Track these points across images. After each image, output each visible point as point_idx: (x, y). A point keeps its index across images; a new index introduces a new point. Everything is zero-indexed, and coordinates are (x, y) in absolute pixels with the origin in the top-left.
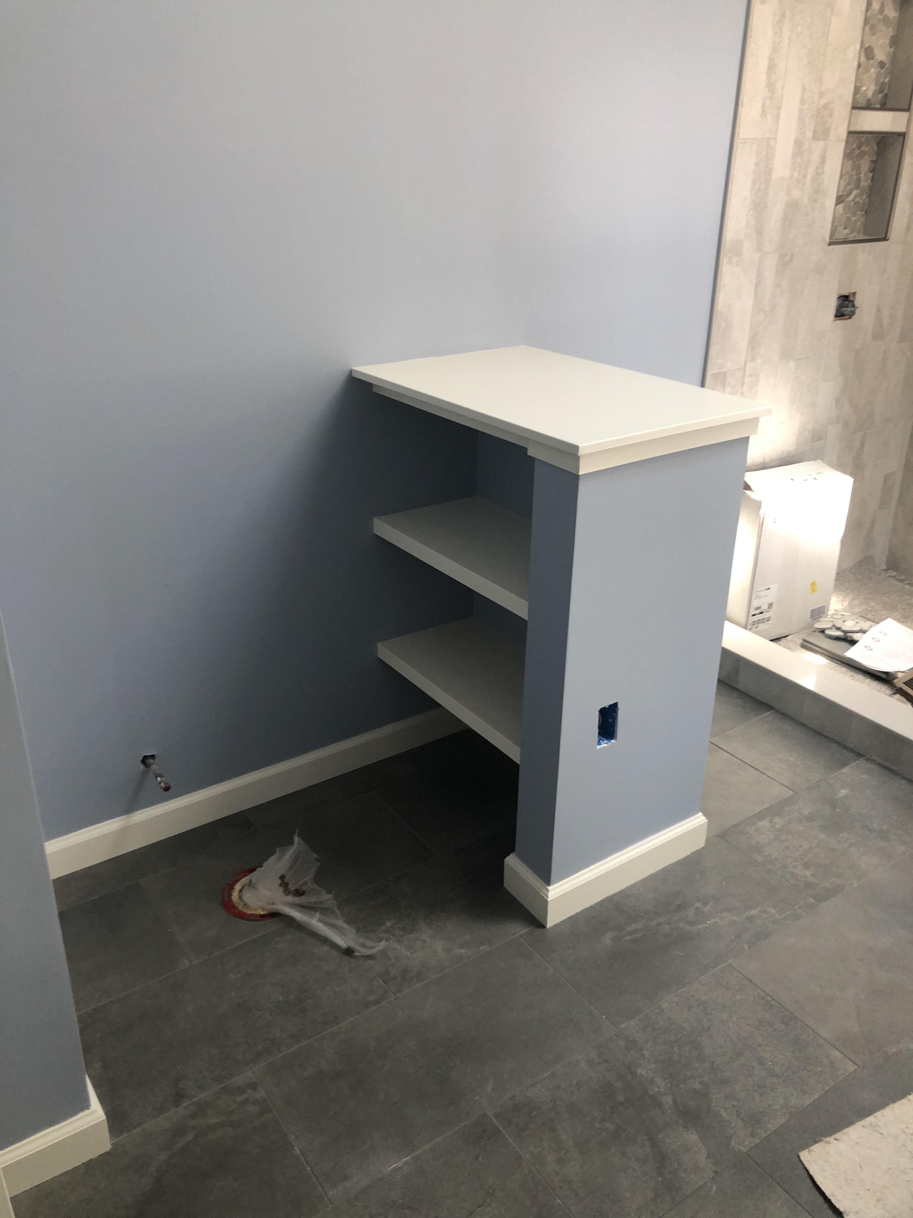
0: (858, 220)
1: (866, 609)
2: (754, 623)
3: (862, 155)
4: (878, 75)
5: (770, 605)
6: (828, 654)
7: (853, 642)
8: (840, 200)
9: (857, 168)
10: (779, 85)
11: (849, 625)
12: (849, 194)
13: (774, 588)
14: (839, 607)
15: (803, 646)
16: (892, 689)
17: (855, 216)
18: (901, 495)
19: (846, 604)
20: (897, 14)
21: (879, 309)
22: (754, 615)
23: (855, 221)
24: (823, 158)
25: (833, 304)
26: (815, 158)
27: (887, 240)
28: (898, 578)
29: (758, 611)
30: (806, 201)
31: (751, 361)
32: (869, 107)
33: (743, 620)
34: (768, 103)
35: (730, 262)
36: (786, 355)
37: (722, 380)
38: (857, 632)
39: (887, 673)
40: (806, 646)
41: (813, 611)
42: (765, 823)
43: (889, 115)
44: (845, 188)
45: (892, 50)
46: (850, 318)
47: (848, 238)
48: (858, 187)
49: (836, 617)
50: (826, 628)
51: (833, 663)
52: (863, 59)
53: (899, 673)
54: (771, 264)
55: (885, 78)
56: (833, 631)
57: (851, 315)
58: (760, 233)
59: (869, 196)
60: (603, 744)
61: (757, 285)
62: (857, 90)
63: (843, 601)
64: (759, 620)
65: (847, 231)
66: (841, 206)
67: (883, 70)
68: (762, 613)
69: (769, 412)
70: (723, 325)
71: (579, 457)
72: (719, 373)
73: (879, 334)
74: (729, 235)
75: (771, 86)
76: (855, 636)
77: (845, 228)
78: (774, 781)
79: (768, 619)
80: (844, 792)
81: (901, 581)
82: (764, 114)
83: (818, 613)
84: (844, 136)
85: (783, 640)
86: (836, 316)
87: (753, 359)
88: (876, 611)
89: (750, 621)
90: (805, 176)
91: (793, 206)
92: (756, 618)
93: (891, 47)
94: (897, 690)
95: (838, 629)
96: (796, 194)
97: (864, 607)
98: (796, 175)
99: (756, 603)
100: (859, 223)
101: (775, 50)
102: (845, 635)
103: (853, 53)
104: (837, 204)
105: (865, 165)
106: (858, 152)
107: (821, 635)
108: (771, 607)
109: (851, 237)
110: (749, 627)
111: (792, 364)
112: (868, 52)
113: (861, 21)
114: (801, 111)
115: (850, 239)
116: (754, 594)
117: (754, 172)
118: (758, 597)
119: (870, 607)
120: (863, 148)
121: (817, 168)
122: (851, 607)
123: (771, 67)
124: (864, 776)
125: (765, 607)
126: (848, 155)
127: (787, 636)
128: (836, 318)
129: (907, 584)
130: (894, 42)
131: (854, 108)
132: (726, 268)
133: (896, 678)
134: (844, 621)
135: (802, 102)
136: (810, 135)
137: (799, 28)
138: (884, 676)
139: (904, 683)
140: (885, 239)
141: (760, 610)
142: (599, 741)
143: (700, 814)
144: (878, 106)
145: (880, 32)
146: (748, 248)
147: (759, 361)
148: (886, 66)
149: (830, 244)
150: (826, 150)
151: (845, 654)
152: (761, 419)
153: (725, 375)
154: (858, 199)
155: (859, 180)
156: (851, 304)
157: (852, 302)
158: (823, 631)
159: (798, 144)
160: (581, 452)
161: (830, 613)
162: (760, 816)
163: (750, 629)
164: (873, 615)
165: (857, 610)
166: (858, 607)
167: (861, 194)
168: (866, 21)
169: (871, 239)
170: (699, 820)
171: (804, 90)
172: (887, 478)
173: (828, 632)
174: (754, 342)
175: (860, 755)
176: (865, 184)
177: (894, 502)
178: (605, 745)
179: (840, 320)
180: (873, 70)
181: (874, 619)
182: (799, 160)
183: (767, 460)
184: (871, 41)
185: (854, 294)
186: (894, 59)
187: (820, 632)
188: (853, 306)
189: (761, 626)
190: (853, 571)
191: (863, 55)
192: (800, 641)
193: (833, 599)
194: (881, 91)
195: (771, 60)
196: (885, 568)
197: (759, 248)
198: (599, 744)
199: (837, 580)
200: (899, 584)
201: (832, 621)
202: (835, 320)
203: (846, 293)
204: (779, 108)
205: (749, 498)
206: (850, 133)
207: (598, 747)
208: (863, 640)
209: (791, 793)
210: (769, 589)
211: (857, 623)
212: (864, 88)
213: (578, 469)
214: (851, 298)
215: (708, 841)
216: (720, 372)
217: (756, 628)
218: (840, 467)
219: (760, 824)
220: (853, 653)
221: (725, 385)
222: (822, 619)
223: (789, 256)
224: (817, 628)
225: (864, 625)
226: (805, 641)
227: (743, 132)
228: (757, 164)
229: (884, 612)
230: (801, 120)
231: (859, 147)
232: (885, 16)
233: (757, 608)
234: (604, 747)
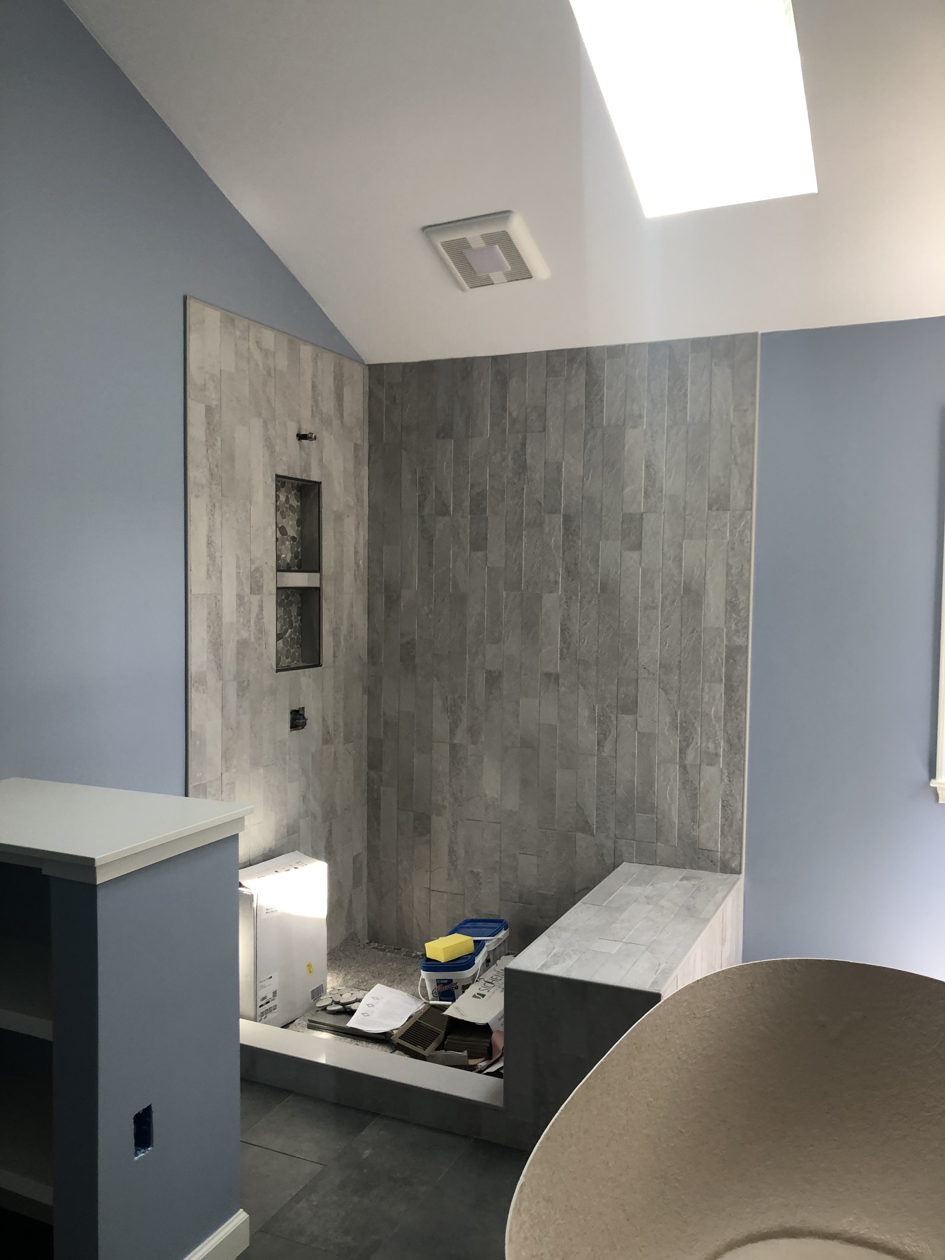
0: (296, 651)
1: (358, 981)
2: (262, 1014)
3: (290, 603)
4: (292, 547)
5: (275, 993)
6: (332, 1029)
7: (352, 1013)
8: (279, 637)
9: (288, 613)
10: (218, 555)
11: (346, 997)
12: (286, 631)
13: (275, 975)
14: (335, 984)
15: (310, 1027)
16: (391, 1048)
17: (293, 649)
18: (369, 873)
19: (340, 980)
20: (299, 504)
21: (324, 719)
22: (261, 1006)
23: (294, 653)
24: (261, 607)
25: (287, 717)
26: (255, 608)
27: (321, 666)
28: (379, 948)
29: (264, 1001)
30: (253, 640)
31: (227, 771)
32: (289, 569)
33: (252, 1014)
34: (211, 568)
35: (197, 690)
36: (255, 763)
37: (203, 791)
38: (353, 1003)
39: (384, 1034)
40: (313, 1026)
41: (313, 991)
42: (303, 1204)
43: (305, 575)
44: (282, 627)
45: (300, 528)
46: (303, 728)
47: (290, 666)
48: (291, 627)
49: (333, 993)
50: (327, 1005)
51: (338, 1036)
52: (279, 535)
53: (394, 1031)
54: (232, 689)
55: (298, 548)
56: (333, 1006)
57: (303, 725)
58: (220, 666)
59: (301, 633)
60: (140, 1154)
61: (223, 708)
62: (278, 557)
63: (337, 978)
64: (267, 1010)
65: (289, 660)
66: (281, 642)
67: (295, 543)
68: (268, 1002)
69: (252, 811)
70: (198, 743)
71: (95, 868)
72: (199, 785)
73: (327, 739)
74: (193, 669)
75: (212, 556)
76: (353, 1006)
77: (287, 658)
78: (304, 1161)
79: (275, 1007)
80: (367, 1153)
81: (384, 950)
82: (209, 576)
83: (318, 993)
84: (274, 591)
85: (291, 1026)
86: (291, 727)
87: (228, 769)
88: (367, 981)
89: (259, 1013)
90: (249, 621)
91: (243, 644)
92: (263, 1009)
93: (298, 527)
94: (395, 1048)
95: (338, 1003)
96: (245, 635)
97: (356, 980)
98: (242, 620)
99: (261, 994)
100: (297, 654)
101: (211, 529)
102: (344, 1007)
103: (271, 532)
104: (277, 641)
105: (294, 611)
106: (286, 601)
107: (323, 1013)
108: (276, 995)
109: (293, 665)
110: (258, 1019)
111: (261, 771)
112: (282, 530)
113: (273, 510)
114: (238, 573)
115: (292, 667)
116: (259, 985)
117: (207, 618)
118: (264, 987)
119: (361, 978)
120: (290, 599)
121: (257, 615)
122: (345, 981)
123: (210, 543)
124: (382, 1132)
125: (270, 996)
126: (279, 604)
127: (294, 1021)
128: (292, 729)
129: (388, 952)
130: (300, 523)
131: (278, 570)
132: (194, 695)
133: (392, 1035)
134: (341, 995)
135: (238, 567)
136: (248, 590)
137: (227, 515)
138: (383, 1037)
139: (399, 1038)
140: (319, 665)
141: (266, 1000)
142: (136, 1152)
143: (241, 1210)
144: (296, 568)
145: (289, 516)
146: (212, 679)
147: (233, 770)
148: (298, 540)
149: (277, 671)
150: (262, 602)
151: (347, 1025)
152: (245, 818)
153: (205, 785)
154: (293, 636)
155: (291, 622)
156: (301, 717)
157: (303, 715)
158: (324, 1009)
159: (240, 597)
160: (97, 864)
161: (328, 991)
162: (297, 1199)
163: (260, 1021)
164: (365, 986)
165: (351, 983)
166: (351, 981)
167: (294, 633)
168: (277, 508)
169: (309, 666)
170: (241, 1216)
171: (238, 559)
172: (355, 858)
173: (329, 1008)
174: (227, 755)
175: (375, 1115)
176: (296, 624)
177: (365, 880)
178: (142, 1155)
179: (295, 730)
180: (288, 543)
181: (367, 988)
182: (242, 609)
183: (252, 857)
184: (283, 522)
185: (303, 708)
186: (302, 534)
187: (322, 1010)
188: (304, 718)
189: (270, 1016)
190: (341, 949)
191: (278, 532)
192: (305, 1023)
193: (329, 979)
194: (296, 557)
195: (209, 537)
196: (368, 941)
197: (221, 678)
198: (136, 1155)
199: (329, 960)
200: (381, 953)
201: (331, 998)
202: (291, 731)
203: (296, 708)
204: (221, 572)
205: (241, 893)
206: (278, 589)
207: (136, 1158)
208: (360, 1008)
209: (320, 1167)
210: (271, 977)
211: (352, 994)
212: (283, 556)
213: (95, 879)
214: (301, 712)
215: (252, 1239)
216: (201, 784)
217: (264, 1018)
218: (316, 855)
219: (299, 1205)
220: (353, 1023)
221: (206, 795)
222: (321, 998)
223: (246, 682)
224: (320, 1007)
225: (358, 994)
226: (310, 1021)
227: (194, 589)
228: (209, 613)
229: (373, 981)
230: (240, 582)
231: (287, 598)
232: (291, 505)
233: (264, 999)
234: (142, 1157)
